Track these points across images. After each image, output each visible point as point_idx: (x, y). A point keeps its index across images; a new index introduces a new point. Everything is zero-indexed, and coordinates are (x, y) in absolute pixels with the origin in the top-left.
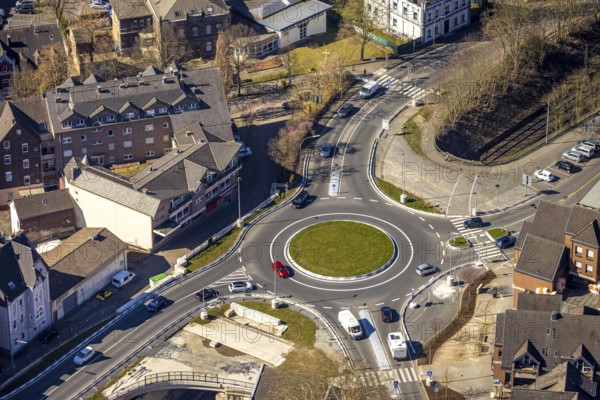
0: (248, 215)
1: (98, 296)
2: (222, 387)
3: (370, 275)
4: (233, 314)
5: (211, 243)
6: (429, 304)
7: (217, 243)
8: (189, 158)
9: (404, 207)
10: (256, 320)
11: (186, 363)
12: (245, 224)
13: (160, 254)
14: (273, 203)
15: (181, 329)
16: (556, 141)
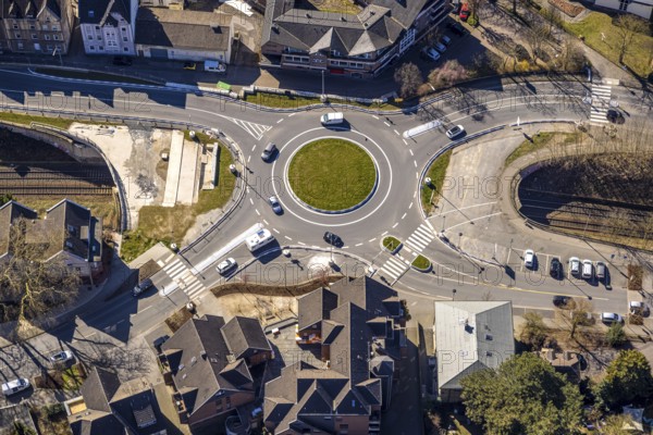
0: (341, 98)
4: (211, 149)
5: (288, 94)
6: (296, 262)
7: (291, 97)
9: (418, 186)
11: (134, 151)
12: (327, 102)
13: (263, 72)
14: (368, 105)
16: (591, 244)
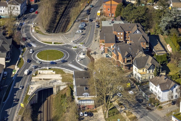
1: (4, 79)
2: (54, 86)
3: (62, 58)
4: (40, 73)
6: (82, 60)
7: (20, 62)
8: (2, 44)
9: (54, 45)
10: (46, 72)
11: (40, 84)
13: (7, 68)
14: (23, 52)
15: (31, 78)
